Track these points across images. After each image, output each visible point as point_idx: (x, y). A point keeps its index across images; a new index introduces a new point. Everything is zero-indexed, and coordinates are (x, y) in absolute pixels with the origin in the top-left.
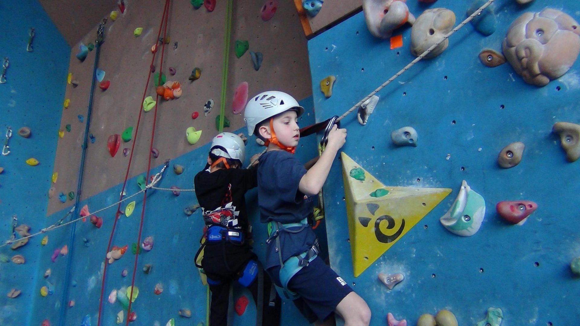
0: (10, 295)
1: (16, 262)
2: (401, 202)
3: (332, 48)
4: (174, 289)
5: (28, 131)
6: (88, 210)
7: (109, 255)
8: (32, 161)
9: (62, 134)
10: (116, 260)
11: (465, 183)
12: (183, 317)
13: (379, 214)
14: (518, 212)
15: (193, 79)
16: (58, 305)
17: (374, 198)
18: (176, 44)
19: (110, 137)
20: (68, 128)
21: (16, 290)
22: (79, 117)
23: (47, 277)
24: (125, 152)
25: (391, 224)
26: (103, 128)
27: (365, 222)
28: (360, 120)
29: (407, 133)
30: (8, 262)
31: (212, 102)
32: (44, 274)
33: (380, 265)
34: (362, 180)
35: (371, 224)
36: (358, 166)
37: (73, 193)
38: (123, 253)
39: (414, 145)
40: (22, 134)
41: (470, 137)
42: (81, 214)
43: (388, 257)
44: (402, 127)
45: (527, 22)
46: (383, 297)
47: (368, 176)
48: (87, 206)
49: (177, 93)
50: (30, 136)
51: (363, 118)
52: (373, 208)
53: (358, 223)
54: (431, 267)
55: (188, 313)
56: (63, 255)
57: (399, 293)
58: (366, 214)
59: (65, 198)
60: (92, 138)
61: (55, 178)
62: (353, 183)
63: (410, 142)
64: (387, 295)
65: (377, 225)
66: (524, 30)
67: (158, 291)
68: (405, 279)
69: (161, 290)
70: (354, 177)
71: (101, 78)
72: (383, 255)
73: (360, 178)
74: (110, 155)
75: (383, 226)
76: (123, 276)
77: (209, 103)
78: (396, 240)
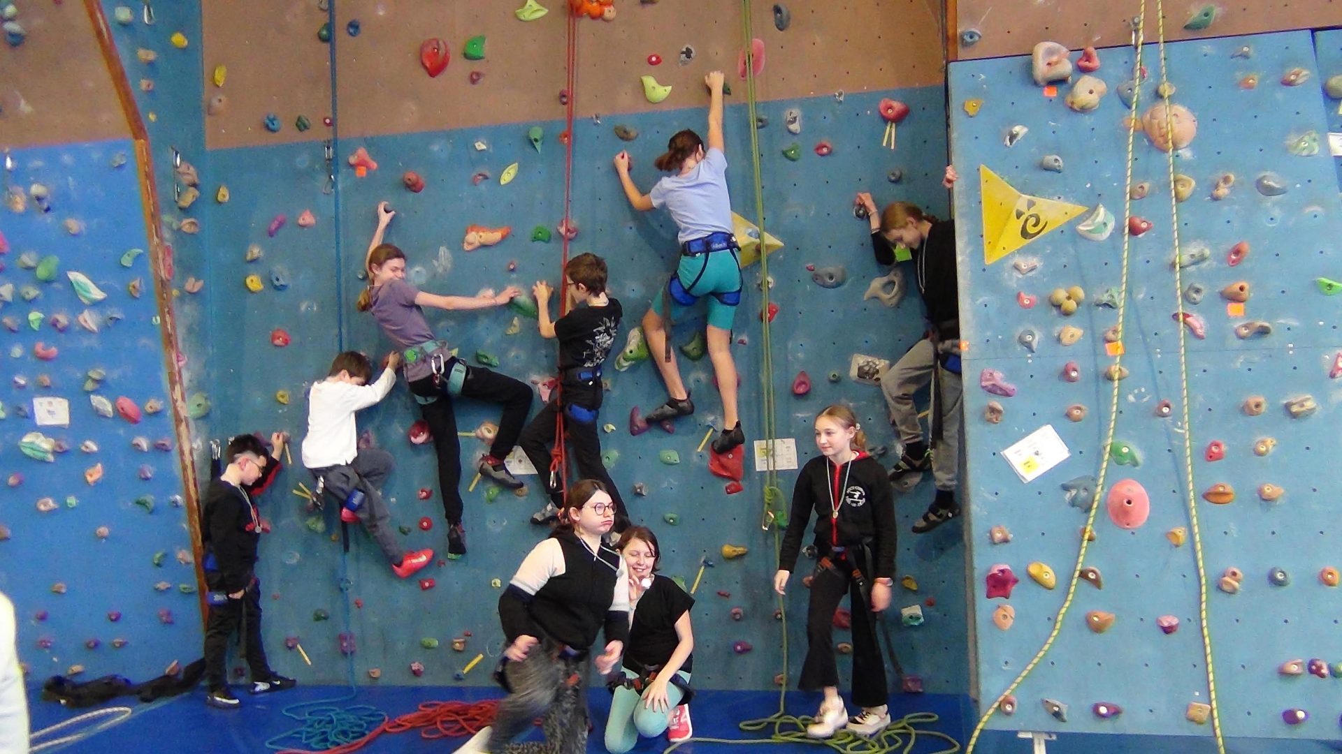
0: (189, 288)
1: (189, 231)
3: (979, 77)
6: (369, 158)
8: (179, 39)
10: (484, 246)
11: (1101, 206)
13: (1032, 211)
19: (429, 43)
23: (254, 260)
24: (474, 77)
25: (1036, 224)
28: (1008, 143)
29: (1057, 160)
31: (693, 49)
32: (244, 255)
33: (1014, 257)
35: (1023, 218)
37: (307, 120)
38: (503, 237)
39: (1059, 171)
41: (1108, 175)
42: (352, 161)
43: (1024, 250)
44: (1050, 156)
46: (1014, 281)
48: (363, 150)
49: (609, 12)
51: (1011, 143)
54: (1063, 261)
56: (304, 226)
57: (1030, 277)
59: (281, 125)
60: (354, 26)
61: (220, 76)
63: (1058, 168)
64: (1019, 279)
65: (1027, 220)
68: (1039, 267)
72: (1018, 250)
74: (424, 73)
75: (1031, 222)
76: (511, 270)
77: (689, 50)
78: (1033, 239)
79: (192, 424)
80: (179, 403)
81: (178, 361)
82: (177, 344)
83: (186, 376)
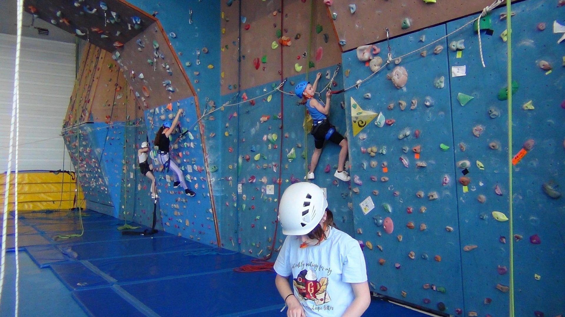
0: (211, 136)
1: (211, 120)
2: (365, 116)
3: (349, 59)
4: (293, 136)
5: (207, 50)
6: (246, 96)
7: (261, 119)
8: (210, 66)
9: (223, 50)
10: (264, 122)
11: (381, 112)
12: (298, 147)
13: (358, 120)
14: (390, 123)
15: (297, 38)
16: (235, 141)
17: (357, 115)
18: (287, 15)
19: (255, 59)
20: (226, 47)
21: (213, 133)
22: (234, 42)
23: (227, 127)
24: (264, 69)
25: (362, 123)
26: (249, 52)
27: (355, 122)
28: (357, 88)
29: (368, 95)
30: (207, 120)
31: (306, 53)
32: (225, 126)
33: (360, 134)
34: (355, 108)
35: (357, 122)
36: (356, 103)
37: (236, 85)
38: (268, 119)
39: (370, 99)
40: (204, 52)
41: (383, 99)
42: (242, 97)
43: (363, 131)
44: (366, 93)
45: (395, 71)
46: (360, 143)
47: (358, 106)
48: (245, 93)
49: (289, 44)
50: (208, 53)
51: (357, 87)
52: (357, 118)
53: (353, 122)
54: (372, 135)
55: (300, 146)
56: (235, 117)
57: (364, 142)
58: (355, 120)
59: (231, 87)
60: (244, 57)
61: (223, 75)
62: (352, 109)
64: (362, 142)
65: (358, 123)
66: (394, 74)
67: (286, 136)
68: (366, 139)
69: (288, 136)
70: (353, 107)
71: (244, 21)
72: (361, 131)
73: (355, 107)
74: (255, 69)
75: (360, 123)
76: (269, 129)
77: (305, 53)
78: (364, 127)
79: (211, 174)
80: (207, 168)
81: (206, 156)
82: (206, 151)
83: (209, 160)
